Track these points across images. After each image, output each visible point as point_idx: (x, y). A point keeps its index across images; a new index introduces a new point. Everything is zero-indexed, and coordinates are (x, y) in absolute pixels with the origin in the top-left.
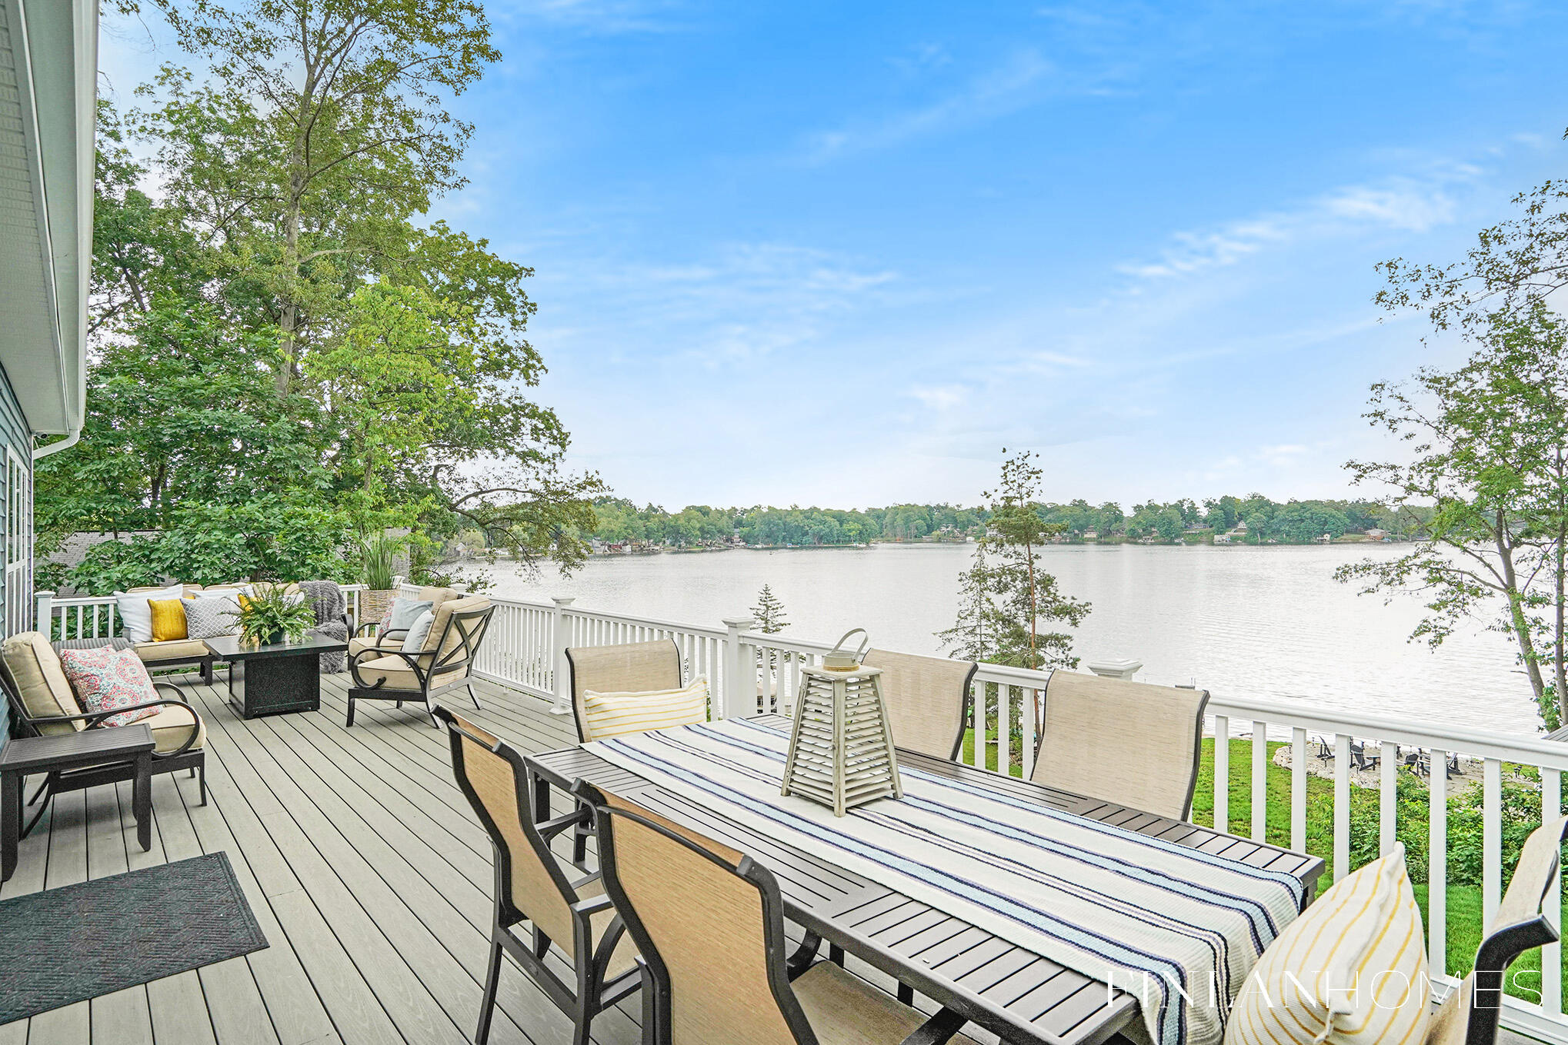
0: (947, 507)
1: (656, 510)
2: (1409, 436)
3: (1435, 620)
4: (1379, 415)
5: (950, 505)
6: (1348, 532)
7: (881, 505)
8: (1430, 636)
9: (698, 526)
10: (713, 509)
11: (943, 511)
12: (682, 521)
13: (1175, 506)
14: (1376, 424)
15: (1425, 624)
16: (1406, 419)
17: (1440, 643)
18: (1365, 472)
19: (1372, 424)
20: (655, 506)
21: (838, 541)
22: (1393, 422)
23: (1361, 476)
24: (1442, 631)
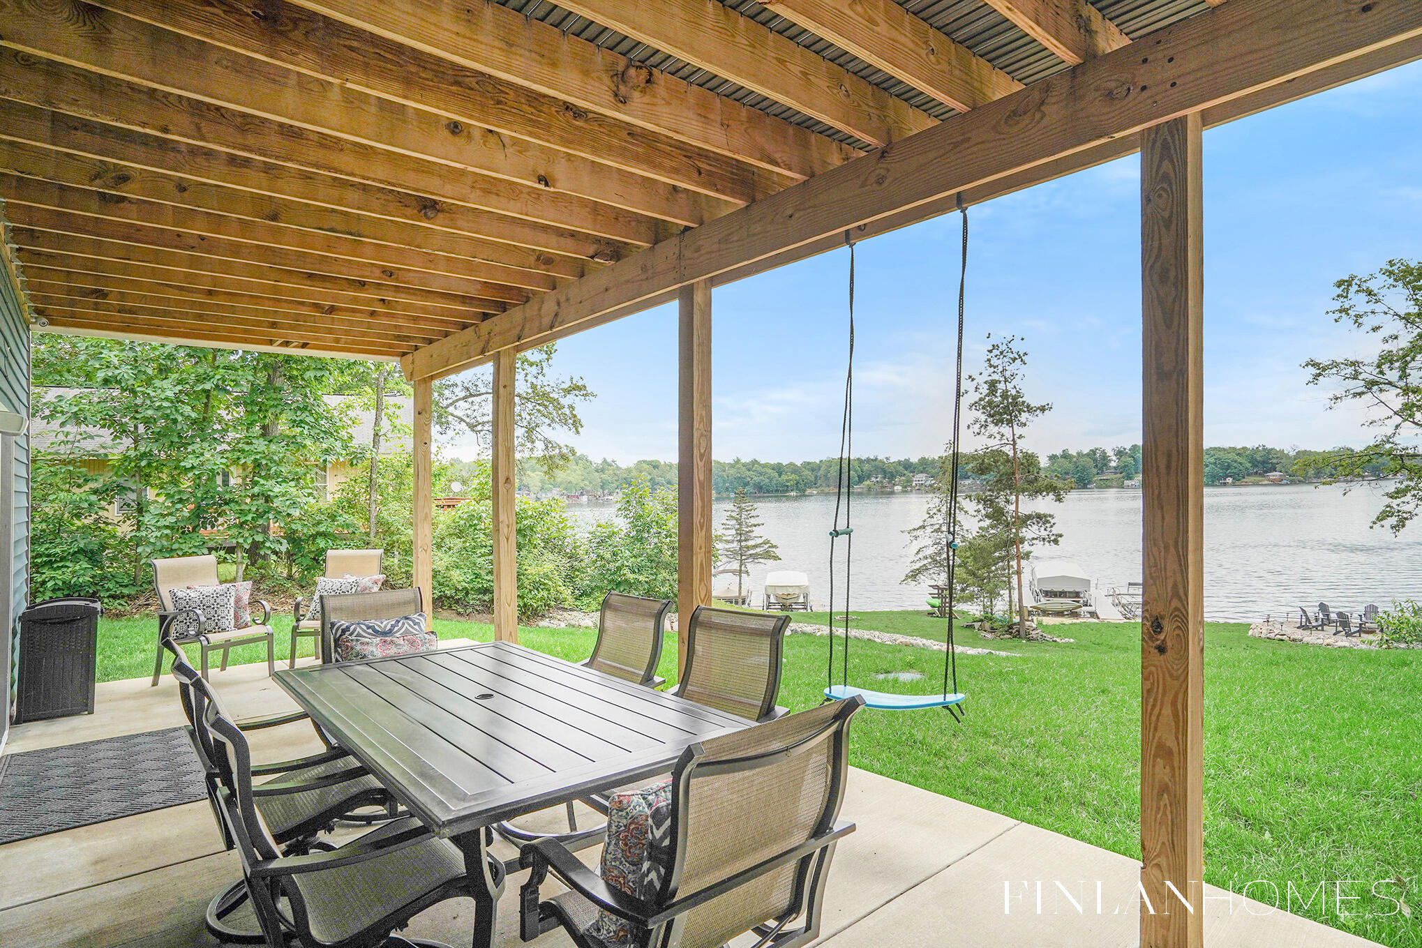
0: (876, 459)
1: (610, 465)
2: (1375, 329)
3: (1398, 505)
4: (1344, 311)
5: (879, 458)
6: (1249, 475)
7: (816, 459)
8: (1393, 520)
9: (649, 477)
10: (663, 463)
11: (873, 463)
12: (634, 473)
13: (1088, 455)
14: (1341, 321)
15: (1388, 509)
16: (1372, 312)
17: (1403, 526)
18: (1324, 370)
19: (1336, 321)
20: (609, 460)
21: (777, 491)
22: (1358, 316)
23: (1320, 375)
24: (1405, 515)
